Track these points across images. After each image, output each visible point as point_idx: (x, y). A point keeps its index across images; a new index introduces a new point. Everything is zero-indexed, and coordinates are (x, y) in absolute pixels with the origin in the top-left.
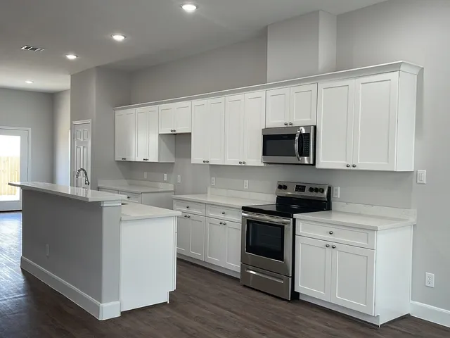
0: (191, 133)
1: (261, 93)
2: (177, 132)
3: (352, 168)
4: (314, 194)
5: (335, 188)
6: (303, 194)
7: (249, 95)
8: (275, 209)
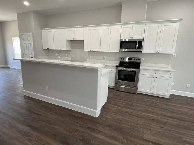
0: (83, 40)
1: (119, 26)
2: (76, 39)
3: (158, 53)
4: (136, 61)
5: (142, 59)
6: (131, 61)
7: (113, 27)
8: (119, 65)
